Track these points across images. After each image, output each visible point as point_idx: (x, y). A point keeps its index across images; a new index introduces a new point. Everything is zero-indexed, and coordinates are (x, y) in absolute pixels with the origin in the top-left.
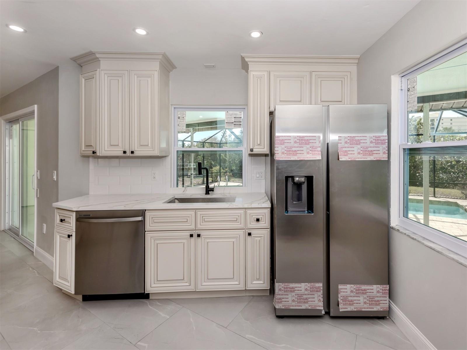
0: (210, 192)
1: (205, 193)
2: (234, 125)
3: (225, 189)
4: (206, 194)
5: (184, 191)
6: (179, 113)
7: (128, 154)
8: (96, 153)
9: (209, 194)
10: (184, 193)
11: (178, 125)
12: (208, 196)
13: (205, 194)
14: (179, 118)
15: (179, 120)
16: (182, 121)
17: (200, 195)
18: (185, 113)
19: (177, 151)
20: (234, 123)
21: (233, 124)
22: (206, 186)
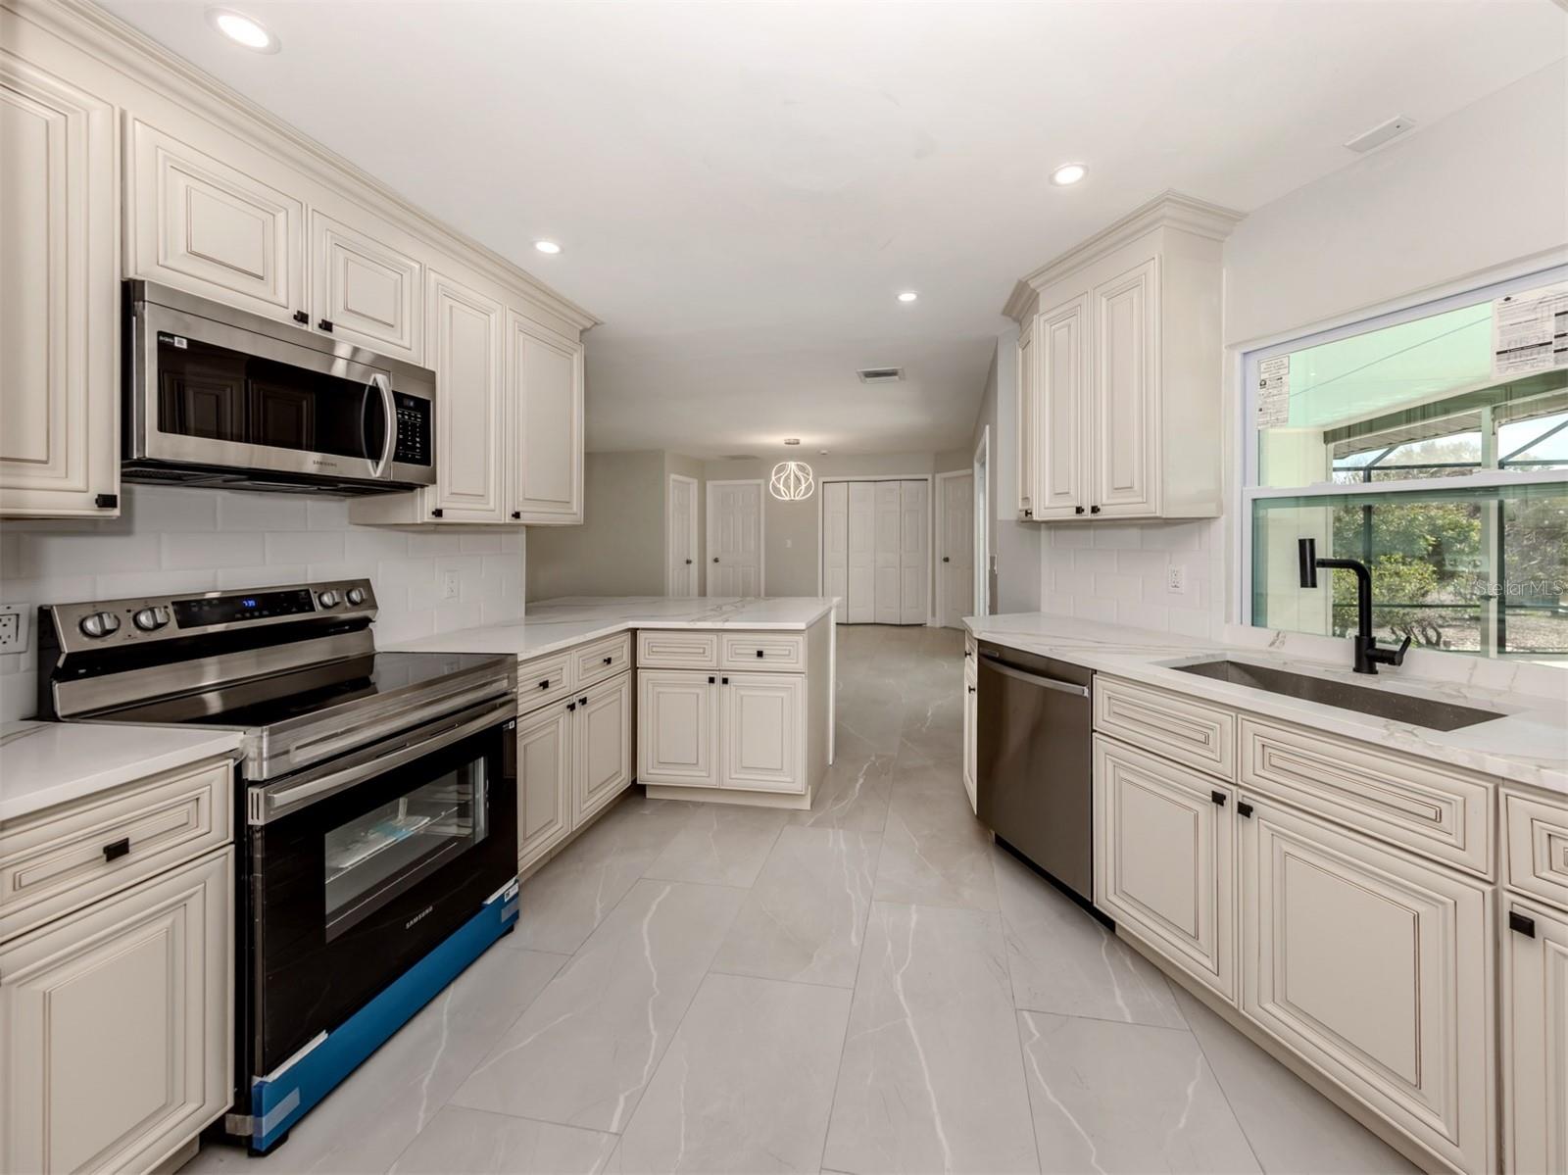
0: (1379, 666)
1: (1354, 666)
2: (1556, 351)
3: (1475, 666)
4: (1357, 670)
5: (1272, 644)
6: (1263, 366)
7: (1087, 515)
8: (1031, 513)
9: (1372, 671)
10: (1272, 649)
11: (1261, 410)
12: (1364, 681)
13: (1352, 670)
14: (1263, 384)
15: (1263, 391)
16: (1275, 392)
17: (1322, 669)
18: (1285, 360)
19: (1254, 500)
20: (1557, 344)
21: (1553, 347)
22: (1358, 640)
